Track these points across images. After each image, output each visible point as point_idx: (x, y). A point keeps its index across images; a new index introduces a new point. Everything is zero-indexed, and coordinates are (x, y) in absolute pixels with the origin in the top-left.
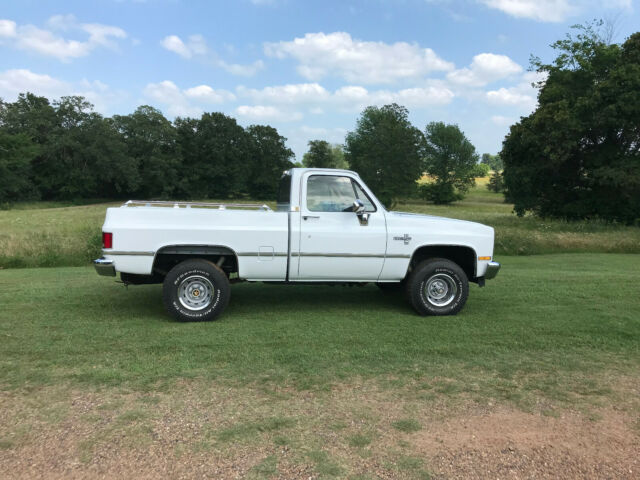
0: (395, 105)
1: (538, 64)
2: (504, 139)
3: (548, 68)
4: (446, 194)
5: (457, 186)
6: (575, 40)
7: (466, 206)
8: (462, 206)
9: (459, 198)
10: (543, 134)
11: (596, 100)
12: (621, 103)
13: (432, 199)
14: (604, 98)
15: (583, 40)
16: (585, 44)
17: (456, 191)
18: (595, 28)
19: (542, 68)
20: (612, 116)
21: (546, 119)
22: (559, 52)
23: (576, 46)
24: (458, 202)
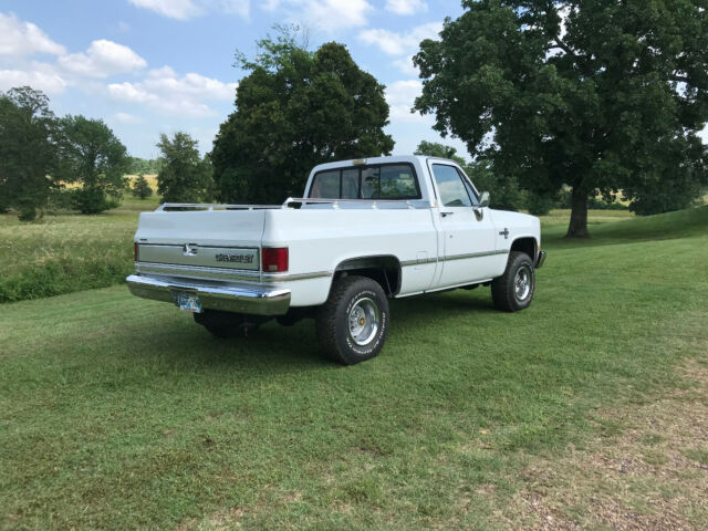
0: (29, 88)
1: (243, 61)
2: (214, 139)
3: (252, 66)
4: (97, 201)
5: (108, 192)
6: (276, 43)
7: (120, 215)
8: (116, 214)
9: (114, 205)
10: (261, 135)
11: (305, 104)
12: (327, 110)
13: (79, 208)
14: (312, 103)
15: (283, 44)
16: (285, 47)
17: (109, 198)
18: (292, 33)
19: (248, 66)
20: (320, 121)
21: (262, 119)
22: (263, 51)
23: (278, 48)
24: (111, 211)
